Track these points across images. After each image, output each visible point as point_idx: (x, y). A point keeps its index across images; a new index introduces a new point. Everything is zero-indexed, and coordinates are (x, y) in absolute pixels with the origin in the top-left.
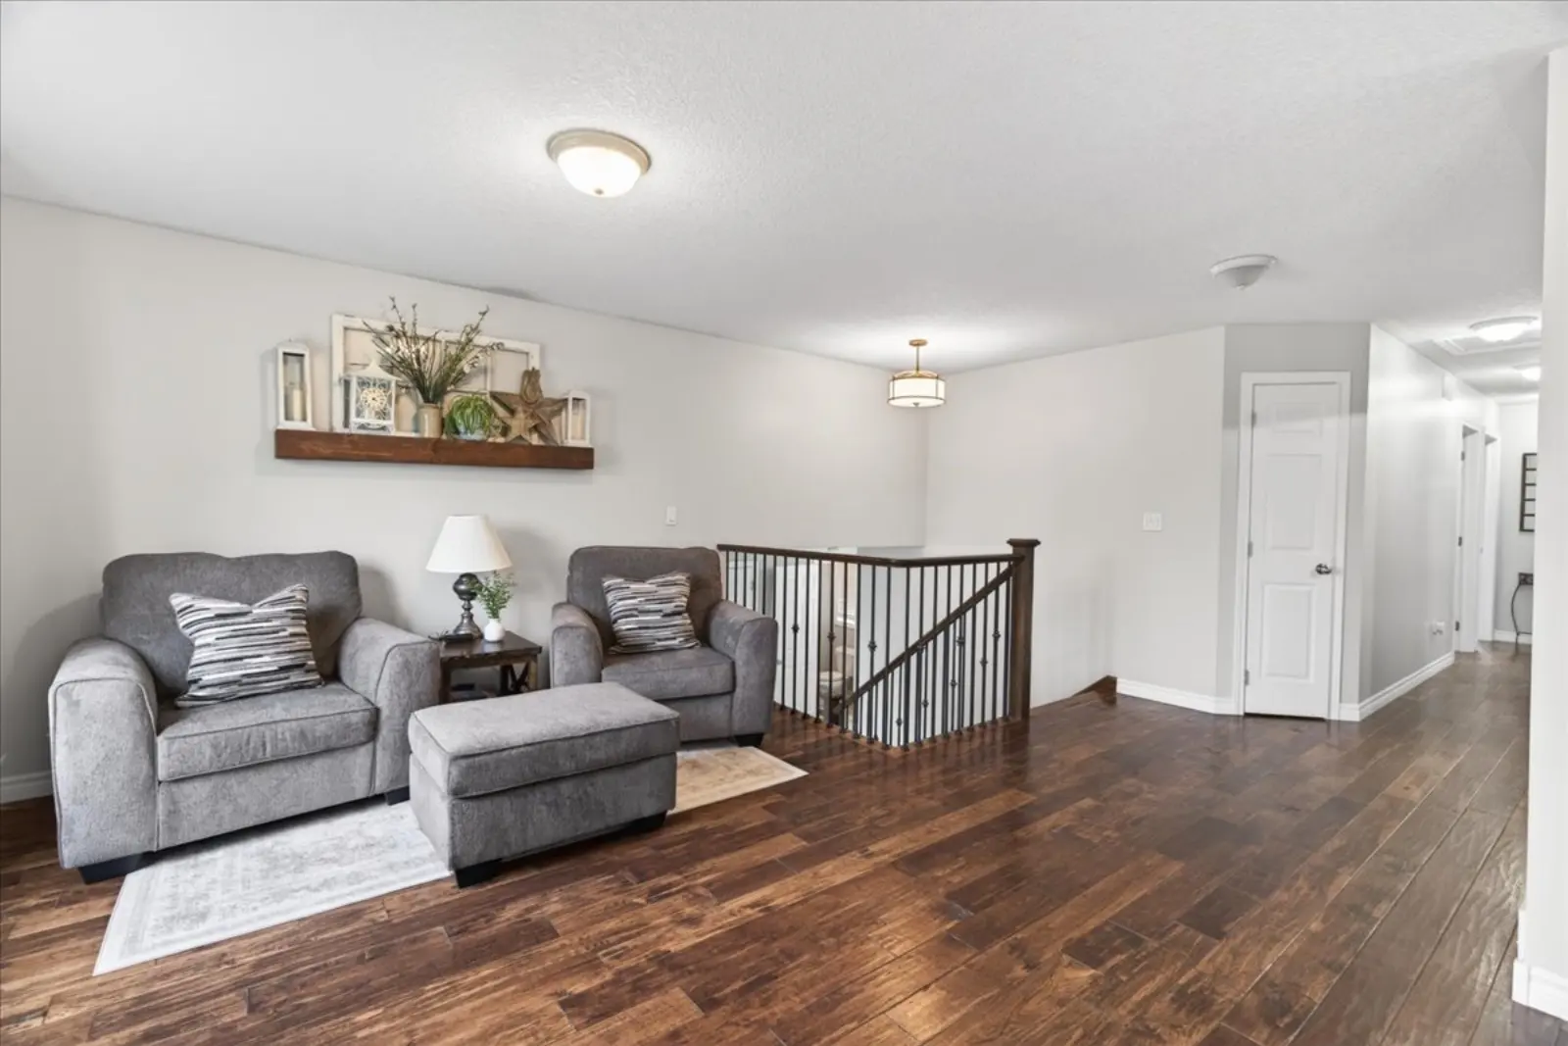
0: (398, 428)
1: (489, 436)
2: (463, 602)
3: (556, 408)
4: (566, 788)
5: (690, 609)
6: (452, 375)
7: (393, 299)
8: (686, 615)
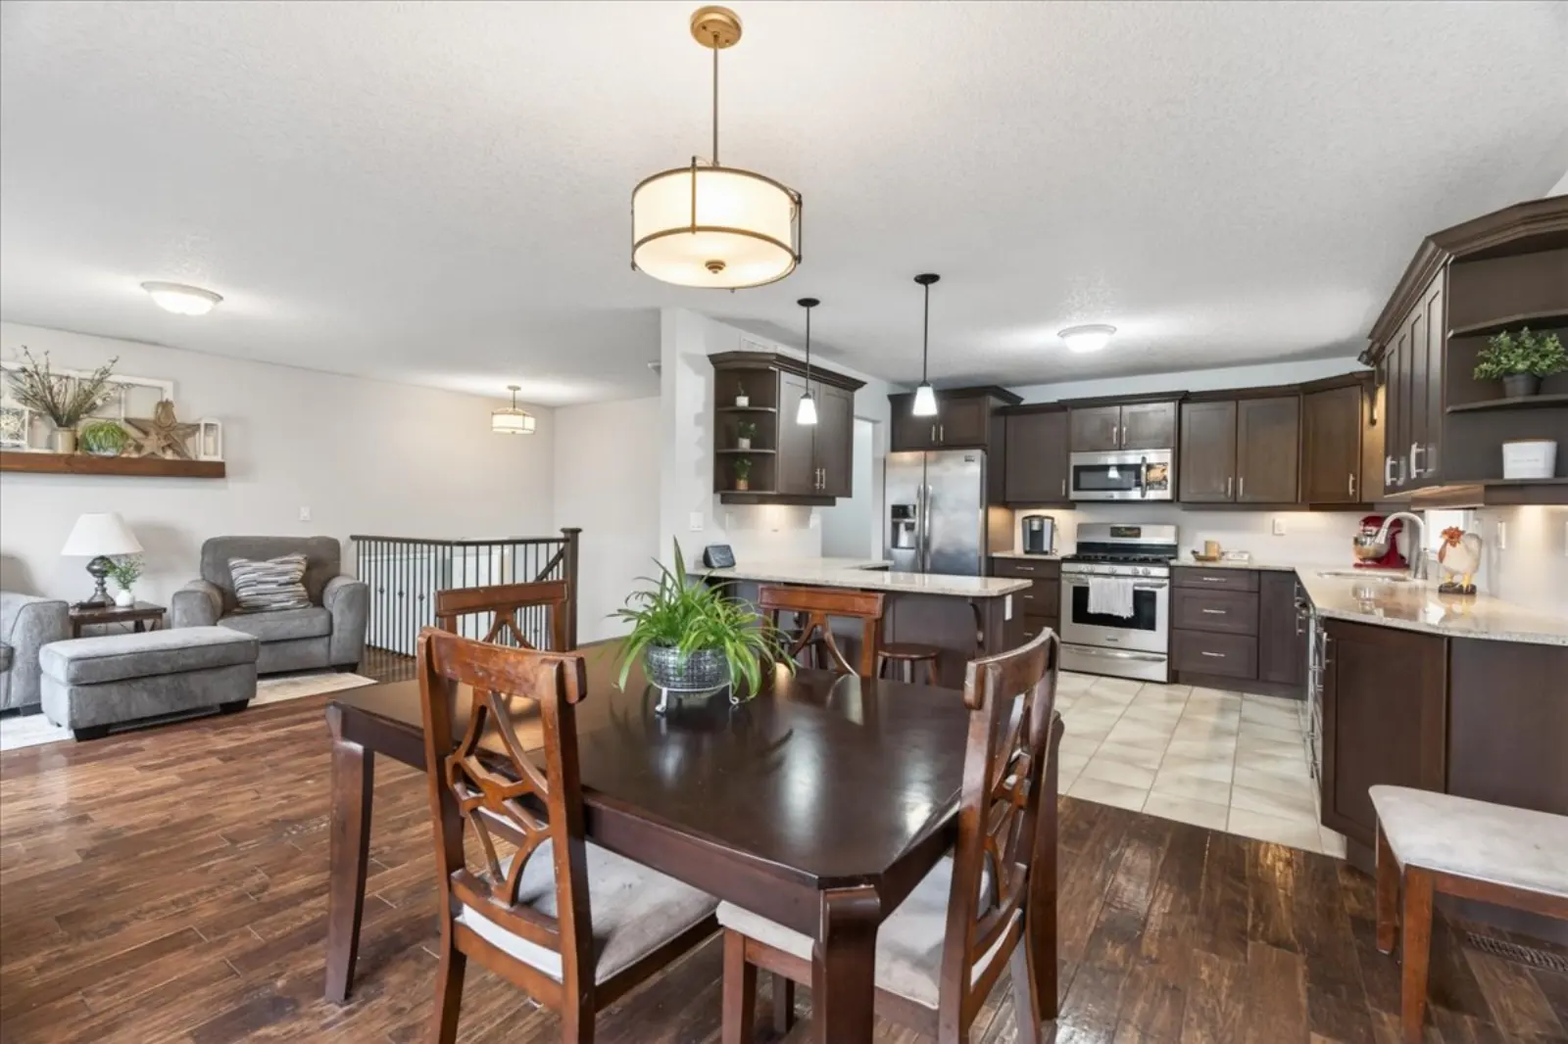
0: (31, 446)
1: (122, 453)
2: (96, 579)
3: (189, 430)
4: (162, 681)
5: (305, 581)
6: (85, 404)
7: (26, 348)
8: (300, 584)
